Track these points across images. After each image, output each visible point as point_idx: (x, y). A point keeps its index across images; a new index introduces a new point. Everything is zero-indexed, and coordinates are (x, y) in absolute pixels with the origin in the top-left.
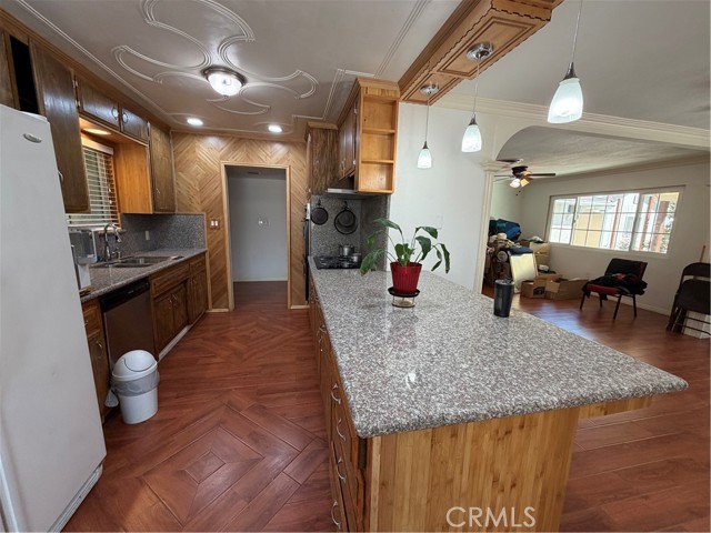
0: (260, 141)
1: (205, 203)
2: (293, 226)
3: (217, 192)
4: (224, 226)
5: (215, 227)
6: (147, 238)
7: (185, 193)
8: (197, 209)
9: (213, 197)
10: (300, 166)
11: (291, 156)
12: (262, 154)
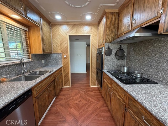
0: (81, 25)
1: (62, 49)
2: (93, 57)
3: (66, 45)
4: (68, 57)
5: (65, 58)
6: (43, 62)
7: (55, 46)
8: (59, 51)
9: (64, 47)
10: (96, 34)
11: (92, 30)
12: (82, 30)
